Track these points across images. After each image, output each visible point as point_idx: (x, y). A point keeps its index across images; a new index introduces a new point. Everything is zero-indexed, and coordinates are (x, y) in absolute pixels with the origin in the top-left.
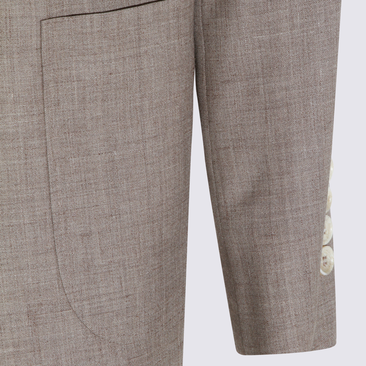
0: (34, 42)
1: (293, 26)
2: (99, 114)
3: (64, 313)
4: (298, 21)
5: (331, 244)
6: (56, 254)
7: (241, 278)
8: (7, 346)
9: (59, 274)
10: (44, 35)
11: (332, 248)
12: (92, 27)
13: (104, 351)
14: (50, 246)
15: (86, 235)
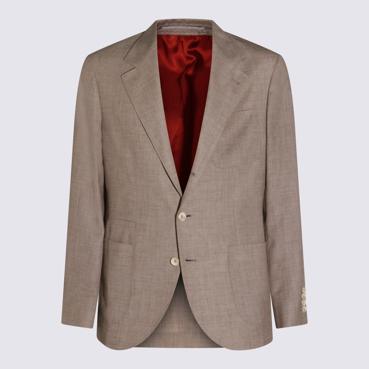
0: (227, 251)
1: (289, 250)
2: (244, 269)
3: (238, 315)
4: (290, 249)
5: (306, 306)
6: (235, 301)
7: (277, 312)
8: (223, 323)
9: (236, 306)
10: (229, 250)
11: (306, 307)
12: (241, 248)
13: (248, 325)
14: (233, 299)
15: (243, 297)
